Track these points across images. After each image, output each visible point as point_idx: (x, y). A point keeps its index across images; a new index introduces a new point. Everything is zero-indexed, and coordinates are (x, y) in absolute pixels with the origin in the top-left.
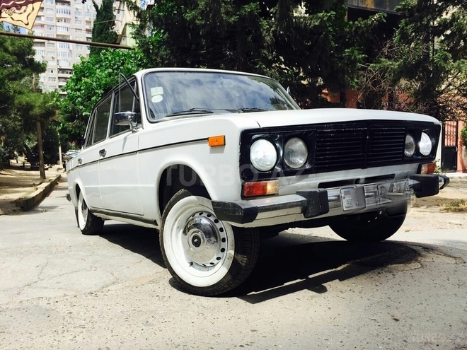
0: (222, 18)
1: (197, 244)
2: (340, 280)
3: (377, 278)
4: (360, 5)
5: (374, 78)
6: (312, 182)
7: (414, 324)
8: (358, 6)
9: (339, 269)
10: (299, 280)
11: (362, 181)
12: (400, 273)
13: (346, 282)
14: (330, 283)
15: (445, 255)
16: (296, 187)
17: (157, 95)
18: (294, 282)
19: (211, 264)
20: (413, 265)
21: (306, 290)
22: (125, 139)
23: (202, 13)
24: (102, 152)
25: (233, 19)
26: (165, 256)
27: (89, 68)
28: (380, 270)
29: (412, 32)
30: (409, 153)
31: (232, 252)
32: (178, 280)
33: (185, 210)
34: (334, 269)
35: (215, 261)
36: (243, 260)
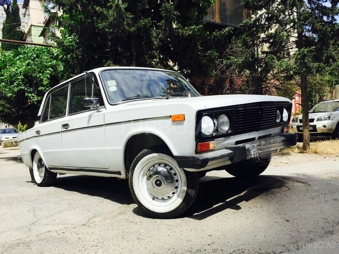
0: (125, 28)
1: (159, 185)
2: (247, 201)
3: (267, 198)
4: (211, 20)
5: (221, 69)
6: (232, 140)
7: (298, 222)
8: (210, 21)
9: (242, 194)
10: (221, 204)
11: (257, 139)
12: (278, 194)
13: (250, 201)
14: (240, 203)
15: (297, 181)
16: (224, 144)
17: (112, 86)
18: (218, 205)
19: (168, 197)
20: (284, 189)
21: (228, 209)
22: (90, 117)
23: (111, 24)
24: (66, 126)
25: (133, 29)
26: (135, 195)
27: (11, 60)
28: (267, 193)
29: (250, 41)
30: (278, 121)
31: (185, 188)
32: (145, 210)
33: (148, 163)
34: (239, 195)
35: (171, 195)
36: (193, 193)
